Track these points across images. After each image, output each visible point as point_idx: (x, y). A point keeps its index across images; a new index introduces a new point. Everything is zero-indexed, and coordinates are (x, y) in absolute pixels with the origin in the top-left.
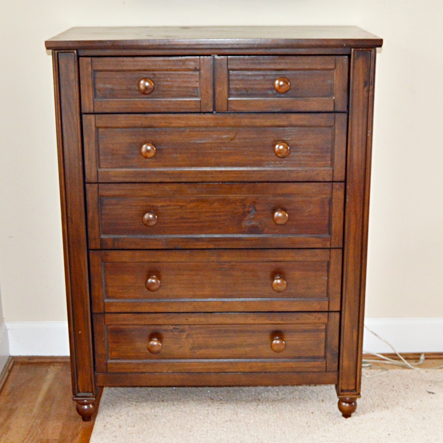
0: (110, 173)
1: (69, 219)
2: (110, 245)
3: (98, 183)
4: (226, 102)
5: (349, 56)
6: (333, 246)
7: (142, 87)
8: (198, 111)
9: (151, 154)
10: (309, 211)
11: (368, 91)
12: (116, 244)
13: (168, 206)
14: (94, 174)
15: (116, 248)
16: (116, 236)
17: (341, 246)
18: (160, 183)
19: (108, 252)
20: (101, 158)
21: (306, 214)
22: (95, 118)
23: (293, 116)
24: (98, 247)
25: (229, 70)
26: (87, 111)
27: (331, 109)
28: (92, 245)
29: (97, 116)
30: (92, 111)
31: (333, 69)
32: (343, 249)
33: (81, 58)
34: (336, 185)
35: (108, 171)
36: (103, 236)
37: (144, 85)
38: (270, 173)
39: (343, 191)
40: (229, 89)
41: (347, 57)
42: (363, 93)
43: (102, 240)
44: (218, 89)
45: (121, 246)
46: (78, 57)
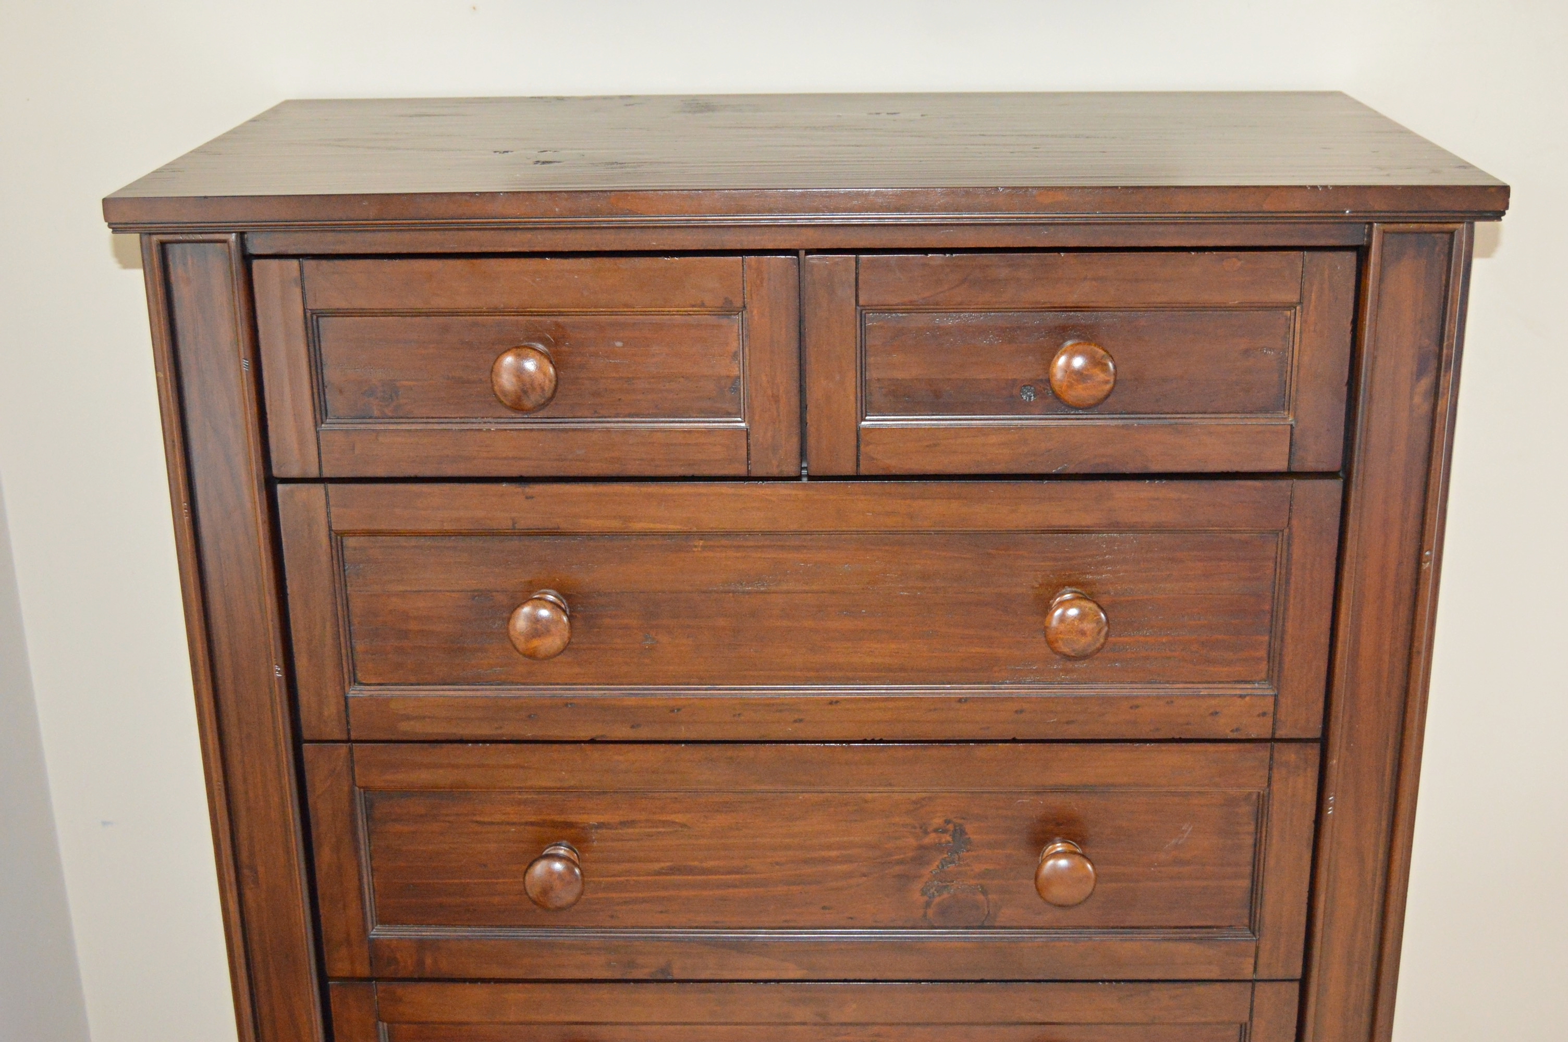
0: (393, 705)
1: (246, 872)
2: (407, 964)
3: (348, 741)
4: (853, 436)
5: (1362, 252)
6: (1263, 974)
7: (506, 381)
8: (742, 471)
9: (552, 643)
10: (1176, 847)
11: (1435, 392)
12: (429, 961)
13: (623, 824)
14: (331, 709)
15: (427, 975)
16: (429, 933)
17: (1298, 973)
18: (592, 741)
19: (400, 990)
20: (359, 646)
21: (1163, 857)
22: (327, 494)
23: (1123, 491)
24: (363, 970)
25: (862, 311)
26: (295, 471)
27: (1280, 465)
28: (340, 966)
29: (331, 487)
30: (313, 472)
31: (1291, 306)
32: (1304, 983)
33: (256, 263)
34: (1289, 754)
35: (388, 700)
36: (378, 932)
37: (519, 372)
38: (1026, 706)
39: (1312, 774)
40: (863, 383)
41: (1351, 257)
42: (1411, 398)
43: (374, 945)
44: (817, 389)
45: (446, 967)
46: (247, 259)
